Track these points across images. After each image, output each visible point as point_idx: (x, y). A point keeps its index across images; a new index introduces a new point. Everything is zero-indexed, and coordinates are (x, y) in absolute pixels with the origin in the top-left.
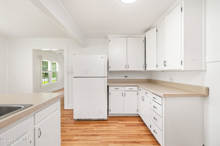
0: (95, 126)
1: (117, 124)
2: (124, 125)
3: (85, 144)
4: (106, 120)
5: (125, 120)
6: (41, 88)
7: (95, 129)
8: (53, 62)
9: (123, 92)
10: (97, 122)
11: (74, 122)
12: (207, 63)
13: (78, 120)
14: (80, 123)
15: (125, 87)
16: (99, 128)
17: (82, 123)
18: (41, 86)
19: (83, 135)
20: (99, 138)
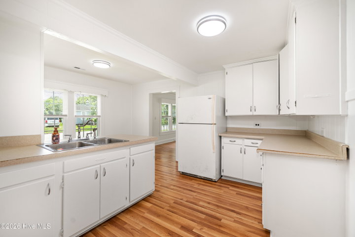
0: (198, 184)
1: (227, 189)
2: (235, 193)
3: (178, 194)
4: (215, 182)
5: (242, 189)
6: (160, 136)
7: (196, 186)
8: (173, 105)
9: (242, 146)
10: (202, 180)
11: (179, 174)
12: (349, 103)
13: (183, 174)
14: (183, 177)
15: (245, 140)
16: (201, 186)
17: (186, 178)
18: (160, 133)
19: (180, 187)
20: (195, 194)
